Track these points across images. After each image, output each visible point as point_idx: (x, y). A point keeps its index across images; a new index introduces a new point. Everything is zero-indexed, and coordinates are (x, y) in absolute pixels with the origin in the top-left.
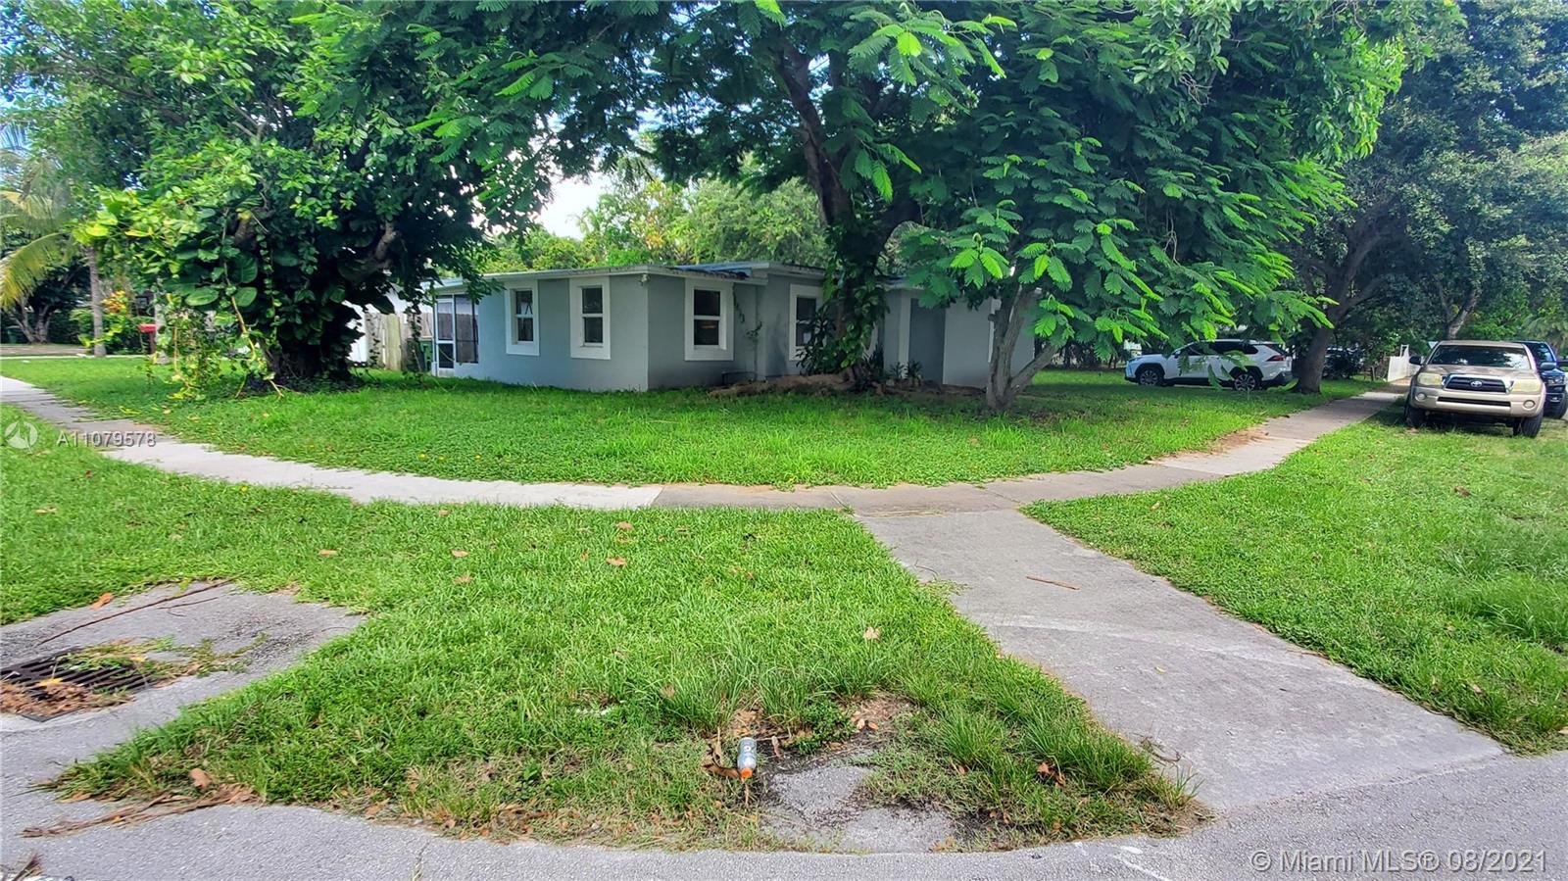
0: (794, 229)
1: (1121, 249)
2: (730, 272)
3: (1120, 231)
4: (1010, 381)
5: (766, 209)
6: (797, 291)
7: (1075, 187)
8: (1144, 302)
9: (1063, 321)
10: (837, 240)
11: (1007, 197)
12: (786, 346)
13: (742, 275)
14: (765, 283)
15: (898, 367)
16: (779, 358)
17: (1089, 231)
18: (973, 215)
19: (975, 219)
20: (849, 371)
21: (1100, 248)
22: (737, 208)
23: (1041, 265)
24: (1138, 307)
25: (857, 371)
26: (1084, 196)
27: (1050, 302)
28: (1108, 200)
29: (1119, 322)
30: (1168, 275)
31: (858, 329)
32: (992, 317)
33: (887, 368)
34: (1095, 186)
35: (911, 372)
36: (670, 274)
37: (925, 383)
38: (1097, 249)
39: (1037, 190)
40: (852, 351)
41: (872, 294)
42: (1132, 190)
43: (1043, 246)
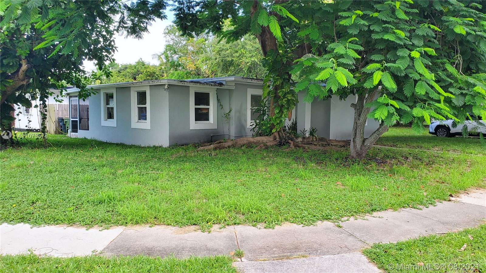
0: (256, 60)
1: (427, 66)
2: (215, 82)
3: (425, 55)
4: (364, 141)
5: (242, 50)
6: (251, 92)
7: (397, 29)
8: (442, 99)
9: (392, 110)
10: (269, 65)
11: (355, 36)
12: (246, 121)
13: (221, 84)
14: (234, 88)
15: (304, 131)
16: (241, 127)
17: (407, 55)
18: (332, 47)
19: (333, 49)
20: (276, 134)
21: (413, 66)
22: (228, 50)
23: (377, 77)
24: (439, 101)
25: (281, 134)
26: (402, 34)
27: (384, 99)
28: (418, 36)
29: (428, 111)
30: (456, 81)
31: (281, 112)
32: (353, 105)
33: (299, 132)
34: (409, 28)
35: (311, 133)
36: (180, 84)
37: (319, 139)
38: (412, 67)
39: (372, 32)
40: (278, 124)
41: (288, 93)
42: (433, 30)
43: (378, 65)
